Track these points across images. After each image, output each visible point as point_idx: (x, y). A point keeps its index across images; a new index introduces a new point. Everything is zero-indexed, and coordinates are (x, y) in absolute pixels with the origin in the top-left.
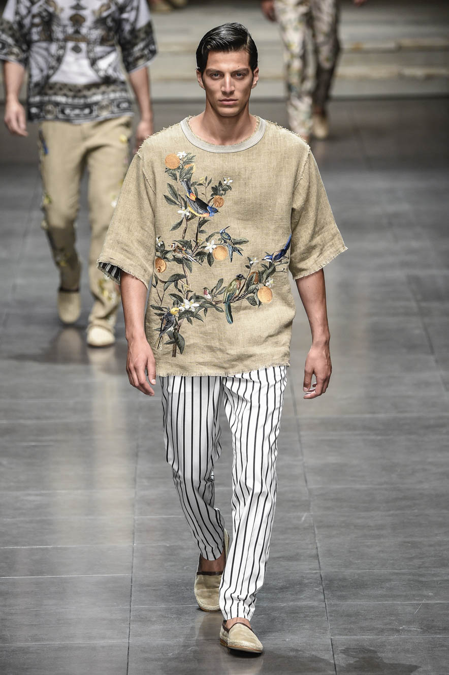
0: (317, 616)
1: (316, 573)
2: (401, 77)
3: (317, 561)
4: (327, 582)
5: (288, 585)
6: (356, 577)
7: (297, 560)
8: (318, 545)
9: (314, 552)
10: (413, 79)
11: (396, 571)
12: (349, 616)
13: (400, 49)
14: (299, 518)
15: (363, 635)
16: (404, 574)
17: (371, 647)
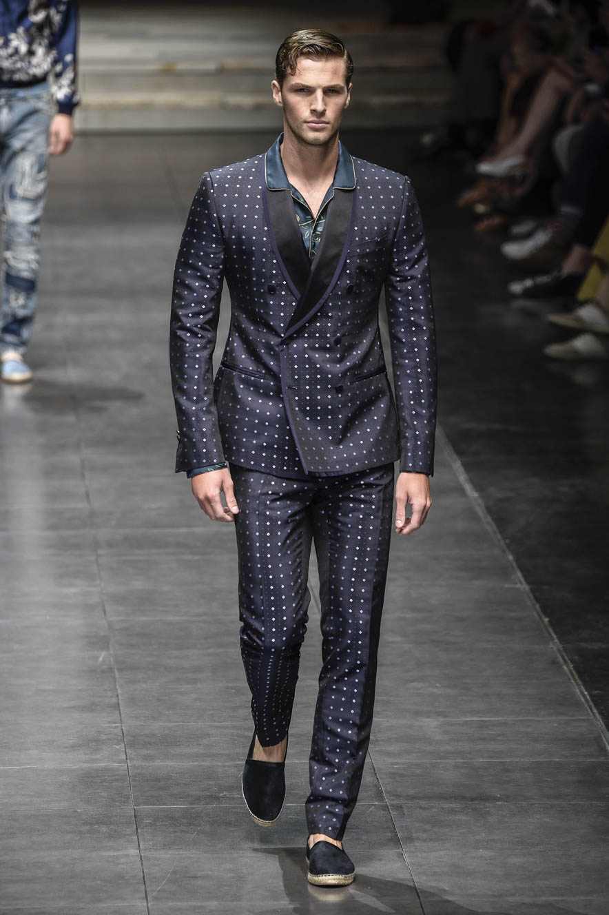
0: (117, 780)
1: (116, 727)
2: (224, 107)
3: (118, 712)
4: (129, 738)
5: (81, 742)
6: (167, 732)
7: (92, 711)
8: (119, 691)
9: (114, 700)
10: (238, 109)
11: (216, 724)
12: (158, 780)
13: (221, 72)
14: (96, 658)
15: (175, 804)
16: (227, 727)
17: (184, 818)
